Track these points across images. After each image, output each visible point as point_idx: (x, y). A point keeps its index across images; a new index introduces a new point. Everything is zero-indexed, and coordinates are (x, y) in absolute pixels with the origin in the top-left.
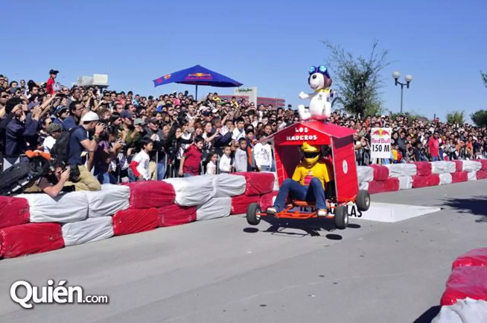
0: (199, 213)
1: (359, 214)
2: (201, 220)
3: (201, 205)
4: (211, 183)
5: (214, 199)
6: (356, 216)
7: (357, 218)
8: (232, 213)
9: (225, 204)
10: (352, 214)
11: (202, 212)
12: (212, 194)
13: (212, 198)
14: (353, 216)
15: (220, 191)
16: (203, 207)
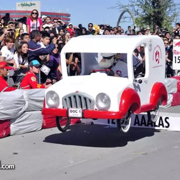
0: (13, 127)
1: (167, 125)
2: (14, 134)
3: (14, 120)
4: (22, 97)
5: (26, 112)
6: (163, 127)
7: (165, 128)
8: (43, 127)
9: (37, 119)
10: (160, 125)
11: (15, 127)
12: (25, 108)
13: (24, 112)
14: (161, 127)
15: (32, 104)
16: (17, 121)
